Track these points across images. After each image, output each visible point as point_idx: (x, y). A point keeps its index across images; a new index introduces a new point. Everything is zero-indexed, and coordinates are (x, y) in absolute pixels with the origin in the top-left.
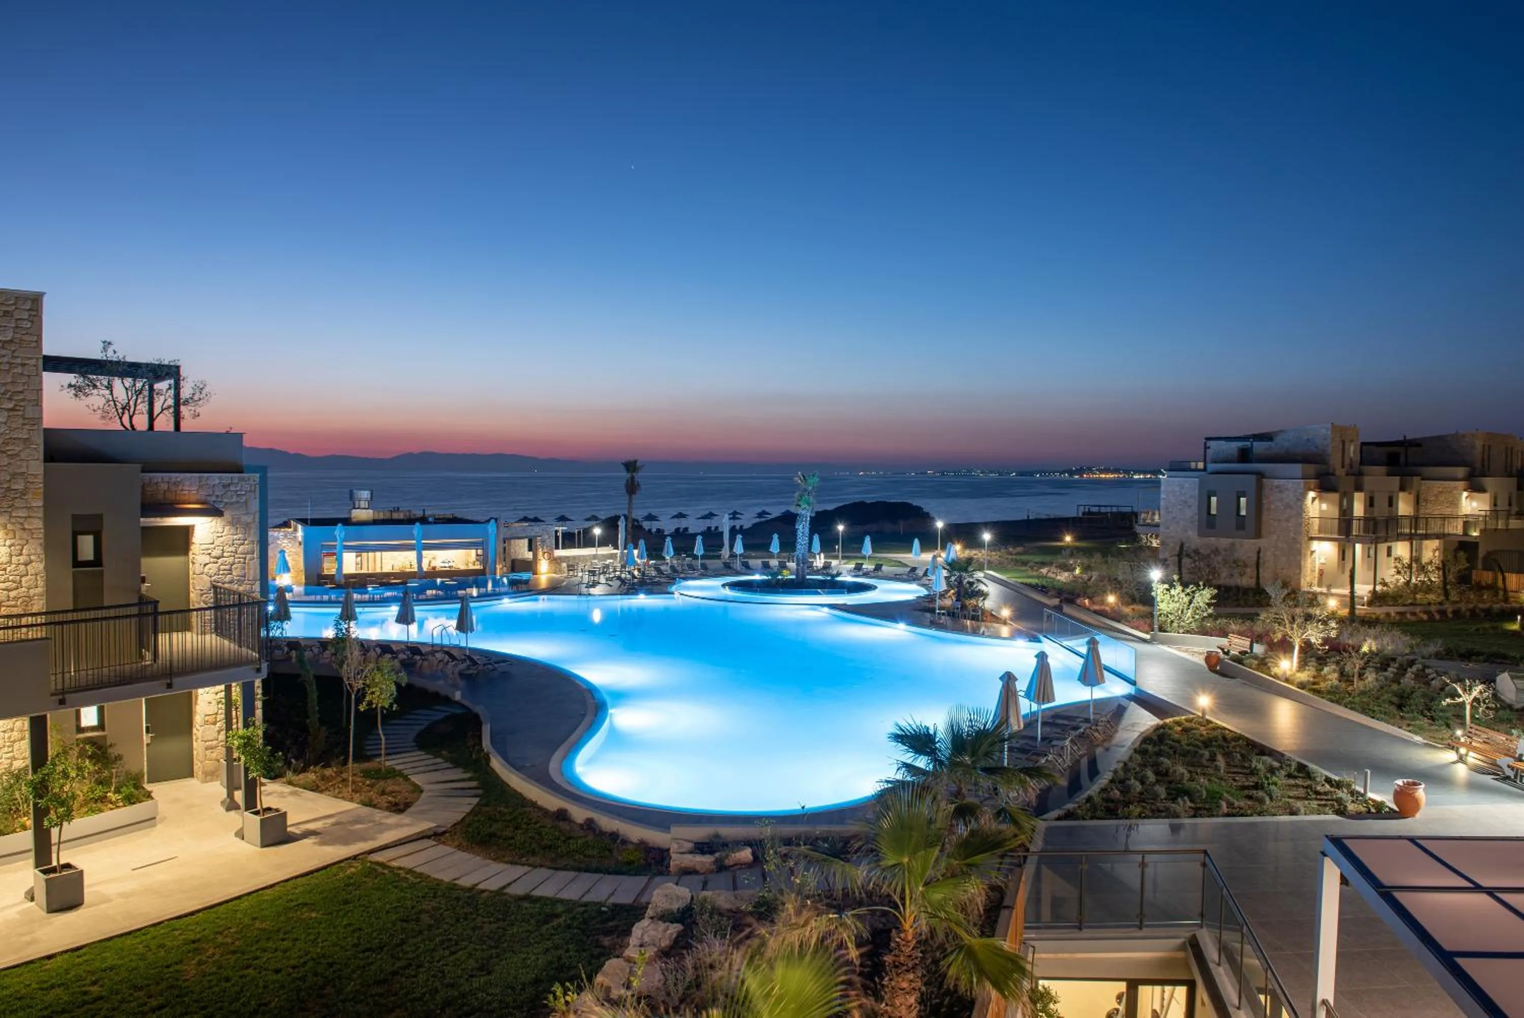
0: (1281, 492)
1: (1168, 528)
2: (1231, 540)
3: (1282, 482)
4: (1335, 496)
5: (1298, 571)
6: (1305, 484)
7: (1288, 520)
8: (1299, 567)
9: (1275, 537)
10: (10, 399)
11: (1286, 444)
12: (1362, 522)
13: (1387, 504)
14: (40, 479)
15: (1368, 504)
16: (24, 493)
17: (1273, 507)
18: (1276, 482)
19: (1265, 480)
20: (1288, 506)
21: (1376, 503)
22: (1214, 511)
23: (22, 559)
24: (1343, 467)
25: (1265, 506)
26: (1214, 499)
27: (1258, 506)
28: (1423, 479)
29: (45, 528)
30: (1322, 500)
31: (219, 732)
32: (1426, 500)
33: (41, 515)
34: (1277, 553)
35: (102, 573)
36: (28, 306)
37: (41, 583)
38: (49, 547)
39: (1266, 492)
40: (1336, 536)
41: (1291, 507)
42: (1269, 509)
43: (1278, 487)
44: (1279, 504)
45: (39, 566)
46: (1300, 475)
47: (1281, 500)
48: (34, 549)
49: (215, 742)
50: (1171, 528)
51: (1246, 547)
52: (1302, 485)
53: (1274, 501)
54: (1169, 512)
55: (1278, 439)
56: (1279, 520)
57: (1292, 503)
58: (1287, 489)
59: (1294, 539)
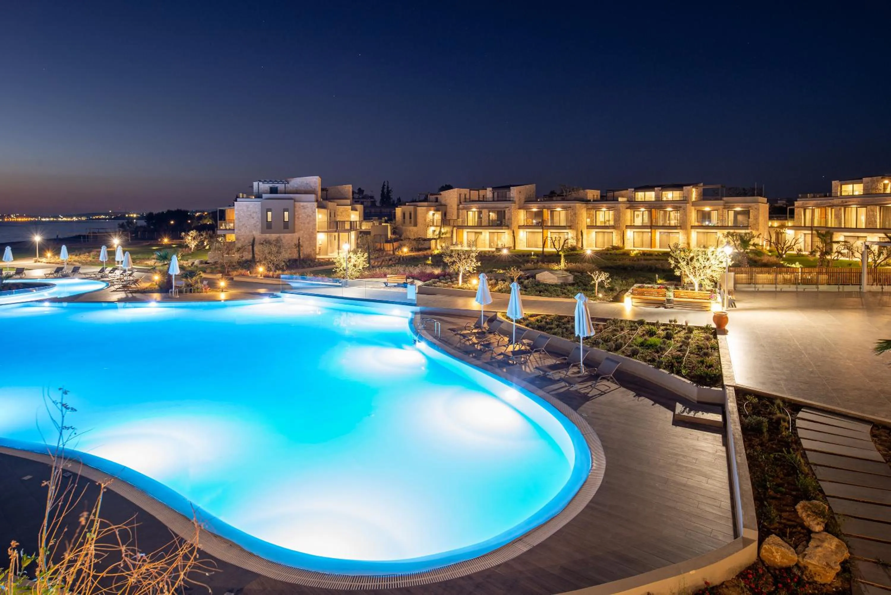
0: (304, 209)
1: (240, 230)
2: (278, 235)
3: (305, 204)
4: (325, 211)
5: (314, 248)
6: (316, 204)
7: (308, 223)
8: (315, 246)
9: (302, 232)
11: (296, 186)
17: (300, 216)
18: (302, 204)
19: (296, 203)
20: (309, 216)
22: (269, 219)
25: (297, 216)
26: (269, 214)
27: (293, 216)
28: (338, 205)
30: (321, 213)
32: (338, 215)
34: (304, 240)
39: (297, 209)
40: (326, 230)
42: (298, 218)
43: (303, 206)
44: (304, 215)
46: (310, 200)
47: (305, 213)
50: (242, 230)
51: (287, 238)
52: (313, 206)
53: (301, 214)
54: (240, 222)
56: (304, 223)
57: (310, 214)
58: (307, 207)
59: (312, 232)
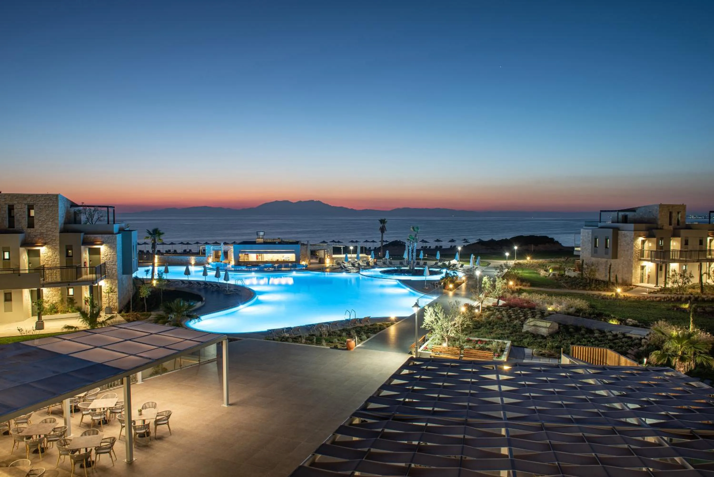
0: (625, 237)
1: (583, 253)
3: (626, 232)
4: (655, 239)
5: (631, 275)
6: (635, 234)
7: (628, 251)
8: (631, 273)
9: (622, 258)
10: (52, 219)
11: (641, 214)
12: (679, 253)
13: (698, 243)
14: (58, 237)
15: (684, 243)
16: (55, 240)
17: (622, 244)
18: (623, 232)
19: (619, 232)
21: (689, 243)
22: (597, 246)
23: (55, 255)
24: (670, 224)
25: (619, 244)
26: (597, 240)
27: (615, 243)
29: (60, 249)
30: (649, 241)
31: (107, 300)
33: (59, 245)
34: (623, 266)
35: (72, 259)
36: (55, 197)
37: (59, 261)
38: (61, 252)
39: (619, 237)
41: (629, 244)
42: (621, 245)
43: (624, 234)
44: (624, 243)
45: (58, 257)
46: (633, 229)
47: (625, 241)
48: (57, 253)
49: (106, 302)
52: (633, 234)
53: (622, 242)
54: (583, 246)
55: (638, 211)
56: (625, 251)
57: (629, 242)
58: (627, 236)
59: (630, 260)
